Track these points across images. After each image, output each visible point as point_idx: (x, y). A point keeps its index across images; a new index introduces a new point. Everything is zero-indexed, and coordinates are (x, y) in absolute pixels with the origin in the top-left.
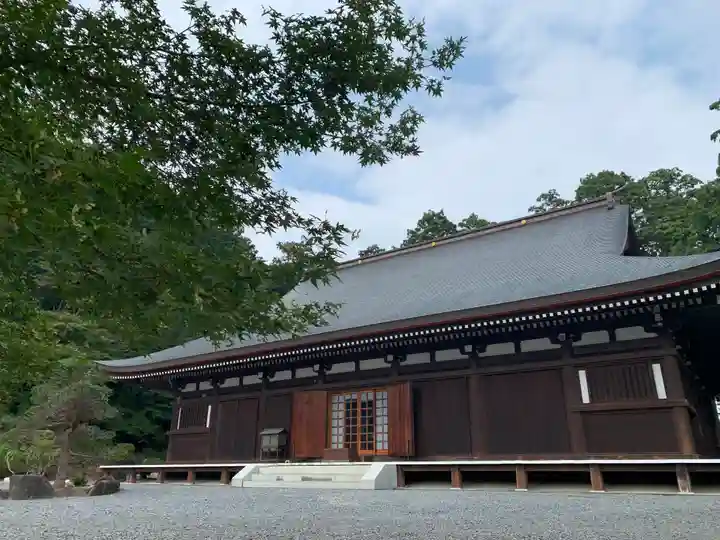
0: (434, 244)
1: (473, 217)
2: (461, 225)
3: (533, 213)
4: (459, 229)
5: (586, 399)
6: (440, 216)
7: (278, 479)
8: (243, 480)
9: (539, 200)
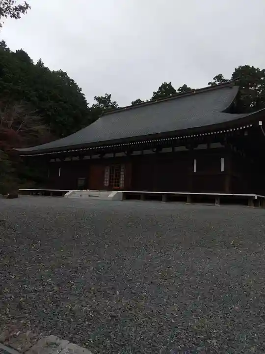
0: (156, 101)
1: (185, 86)
2: (179, 90)
3: (210, 85)
4: (177, 92)
5: (195, 171)
6: (169, 85)
7: (81, 196)
8: (68, 196)
9: (214, 79)
